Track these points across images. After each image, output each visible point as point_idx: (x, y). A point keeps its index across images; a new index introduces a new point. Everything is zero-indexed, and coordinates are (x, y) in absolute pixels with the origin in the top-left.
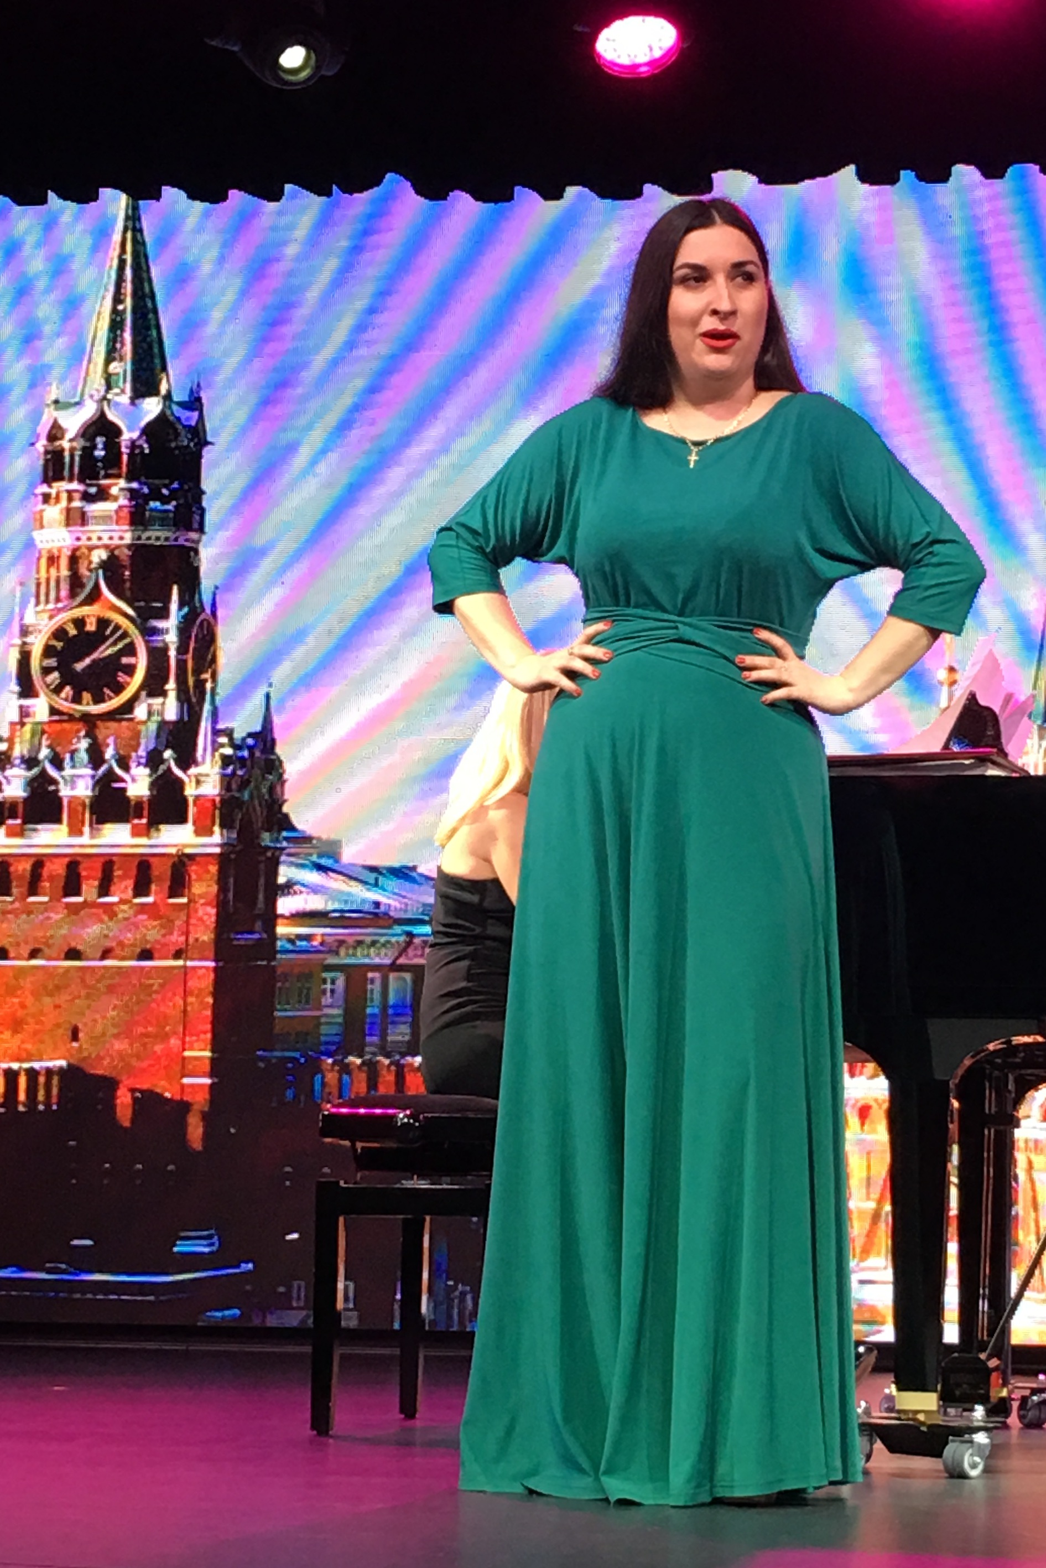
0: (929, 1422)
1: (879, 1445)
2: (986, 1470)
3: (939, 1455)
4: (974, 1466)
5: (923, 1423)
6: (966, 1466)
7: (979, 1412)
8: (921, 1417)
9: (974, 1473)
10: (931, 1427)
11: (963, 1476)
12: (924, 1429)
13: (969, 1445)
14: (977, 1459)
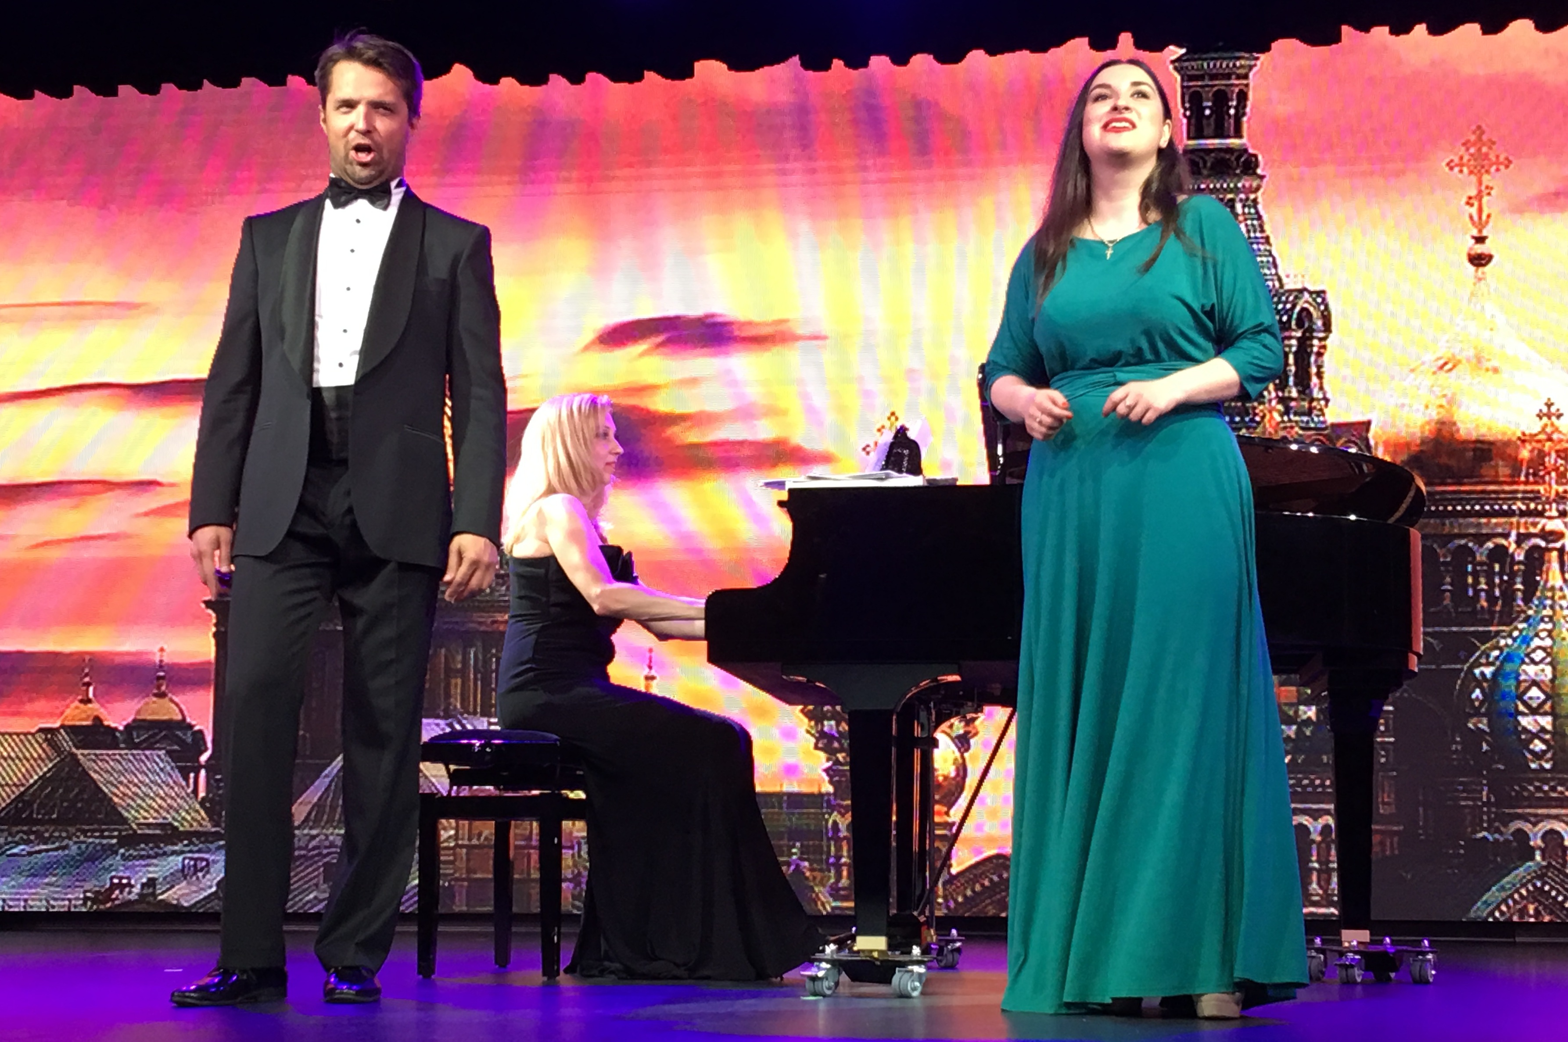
0: (881, 958)
1: (844, 978)
2: (923, 993)
3: (888, 981)
4: (914, 989)
5: (877, 959)
6: (909, 988)
7: (916, 950)
8: (876, 955)
9: (915, 994)
10: (882, 962)
11: (908, 997)
12: (878, 963)
13: (910, 974)
14: (917, 984)
